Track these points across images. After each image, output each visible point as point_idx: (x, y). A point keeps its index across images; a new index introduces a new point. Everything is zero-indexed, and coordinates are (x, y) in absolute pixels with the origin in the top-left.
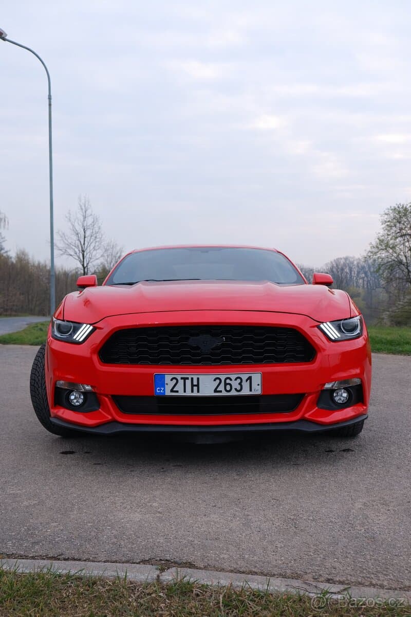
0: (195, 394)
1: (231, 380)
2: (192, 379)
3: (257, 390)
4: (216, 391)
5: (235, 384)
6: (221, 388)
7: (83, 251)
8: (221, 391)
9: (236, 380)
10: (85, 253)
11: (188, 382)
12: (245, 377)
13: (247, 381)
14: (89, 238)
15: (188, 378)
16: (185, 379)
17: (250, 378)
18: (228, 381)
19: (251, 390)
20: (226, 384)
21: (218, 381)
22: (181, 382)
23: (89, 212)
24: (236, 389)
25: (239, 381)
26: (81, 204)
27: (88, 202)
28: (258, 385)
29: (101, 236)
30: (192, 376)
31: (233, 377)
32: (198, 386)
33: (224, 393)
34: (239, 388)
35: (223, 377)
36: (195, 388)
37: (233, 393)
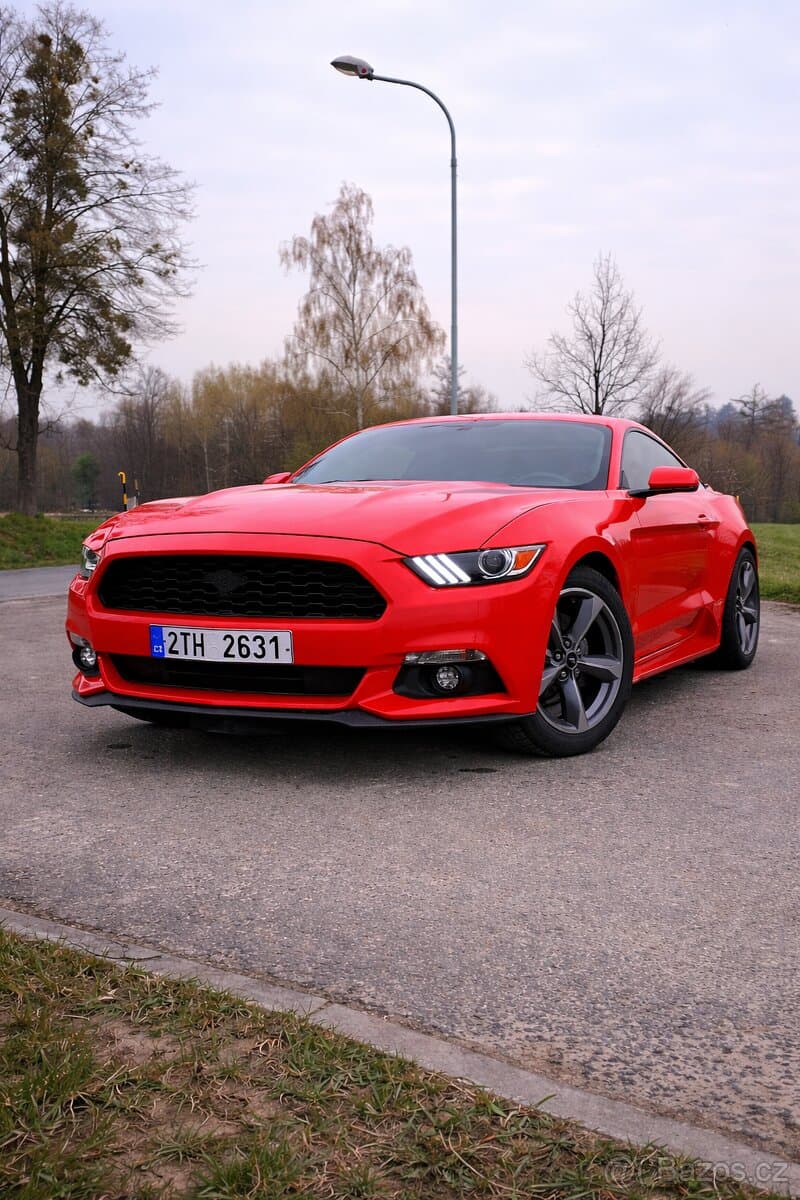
0: (199, 657)
1: (247, 639)
2: (194, 635)
3: (286, 658)
4: (226, 655)
5: (254, 647)
6: (234, 650)
7: (597, 372)
8: (233, 656)
9: (254, 640)
10: (601, 375)
11: (190, 639)
12: (268, 636)
13: (271, 641)
14: (612, 343)
15: (189, 634)
16: (185, 635)
17: (275, 639)
18: (243, 641)
19: (277, 657)
20: (241, 646)
21: (229, 640)
22: (181, 639)
23: (614, 292)
24: (256, 655)
25: (259, 641)
26: (600, 275)
27: (615, 270)
28: (288, 650)
29: (638, 338)
30: (195, 631)
31: (251, 635)
32: (202, 645)
33: (238, 659)
34: (260, 653)
35: (236, 635)
36: (199, 649)
37: (252, 659)
